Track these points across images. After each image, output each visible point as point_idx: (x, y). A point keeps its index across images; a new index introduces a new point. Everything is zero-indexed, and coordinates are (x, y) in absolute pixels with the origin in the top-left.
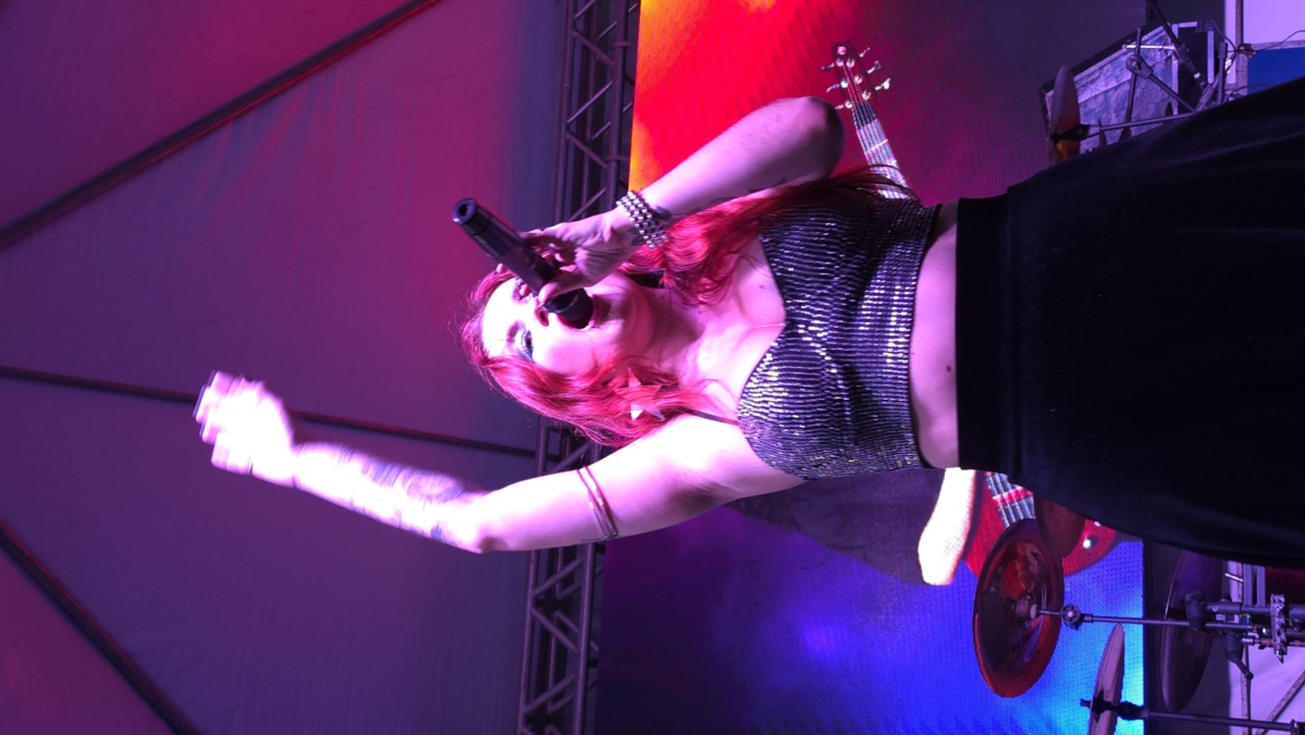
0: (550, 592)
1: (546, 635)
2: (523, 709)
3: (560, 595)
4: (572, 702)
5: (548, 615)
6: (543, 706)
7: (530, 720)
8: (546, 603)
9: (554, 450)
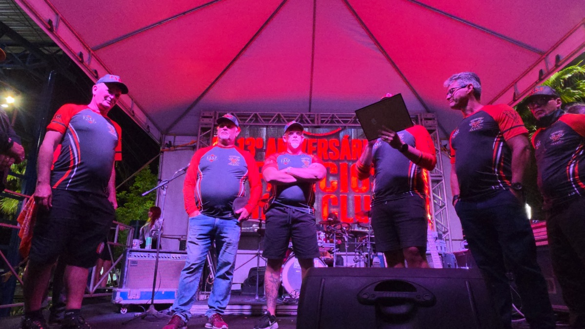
0: (281, 117)
1: (272, 117)
2: (258, 113)
3: (281, 119)
4: (260, 123)
5: (276, 117)
6: (258, 117)
7: (256, 114)
8: (279, 116)
9: (311, 116)
